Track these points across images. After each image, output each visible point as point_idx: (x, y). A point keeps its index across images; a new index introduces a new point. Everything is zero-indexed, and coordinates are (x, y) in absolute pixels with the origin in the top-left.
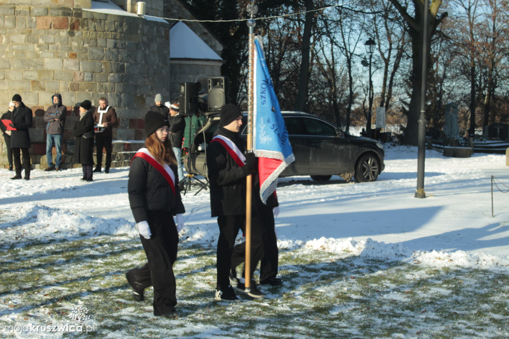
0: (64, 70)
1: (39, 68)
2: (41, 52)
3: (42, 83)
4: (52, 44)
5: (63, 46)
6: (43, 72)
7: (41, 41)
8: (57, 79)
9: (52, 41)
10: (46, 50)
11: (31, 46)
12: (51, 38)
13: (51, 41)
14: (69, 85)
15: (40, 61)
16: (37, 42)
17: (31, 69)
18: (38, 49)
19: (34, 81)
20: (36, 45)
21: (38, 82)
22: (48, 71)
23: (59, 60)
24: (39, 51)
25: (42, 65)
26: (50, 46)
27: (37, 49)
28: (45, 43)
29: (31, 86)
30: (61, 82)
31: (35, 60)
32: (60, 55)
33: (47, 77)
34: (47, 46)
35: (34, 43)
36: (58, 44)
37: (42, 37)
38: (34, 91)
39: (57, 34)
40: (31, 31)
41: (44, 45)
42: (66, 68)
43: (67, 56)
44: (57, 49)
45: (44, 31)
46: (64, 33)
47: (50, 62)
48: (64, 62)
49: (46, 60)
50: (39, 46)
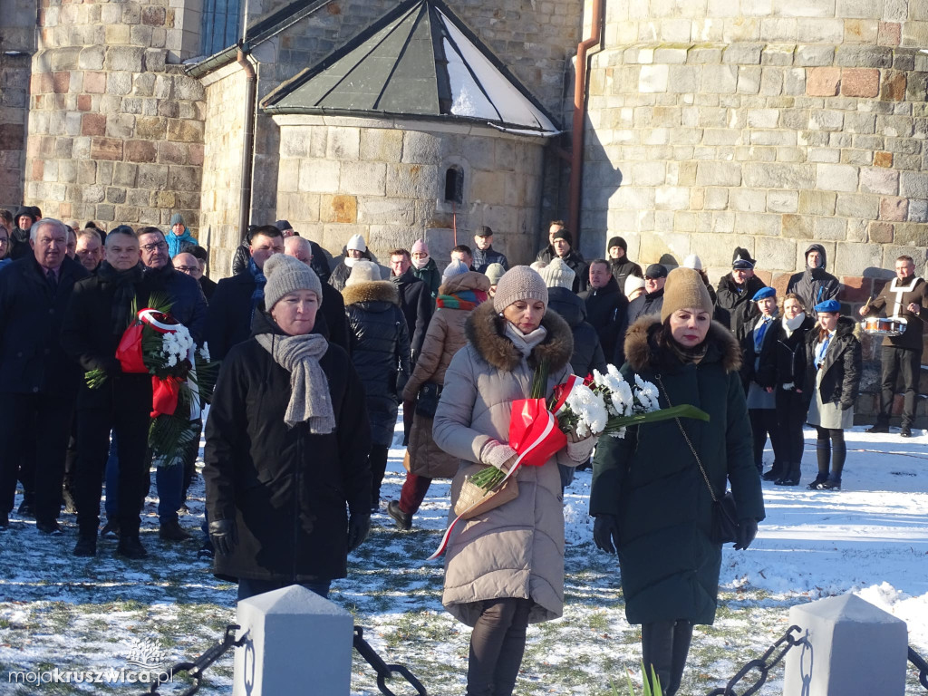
0: (860, 193)
1: (803, 185)
2: (810, 149)
3: (805, 220)
4: (836, 131)
5: (862, 136)
6: (810, 195)
7: (812, 125)
8: (841, 214)
9: (837, 124)
10: (823, 145)
11: (789, 135)
12: (835, 119)
13: (835, 125)
14: (869, 228)
15: (806, 171)
16: (803, 126)
17: (786, 187)
18: (805, 142)
19: (789, 216)
20: (800, 133)
21: (799, 219)
22: (823, 194)
23: (850, 169)
24: (806, 147)
25: (811, 180)
26: (832, 135)
27: (802, 142)
28: (822, 128)
29: (782, 227)
30: (850, 220)
31: (796, 167)
32: (853, 157)
33: (820, 209)
34: (825, 135)
35: (796, 129)
36: (852, 131)
37: (815, 114)
38: (786, 239)
39: (851, 108)
40: (793, 101)
41: (819, 133)
42: (865, 189)
43: (869, 158)
44: (849, 142)
45: (820, 101)
46: (865, 107)
47: (830, 174)
48: (862, 173)
49: (821, 168)
50: (807, 136)
